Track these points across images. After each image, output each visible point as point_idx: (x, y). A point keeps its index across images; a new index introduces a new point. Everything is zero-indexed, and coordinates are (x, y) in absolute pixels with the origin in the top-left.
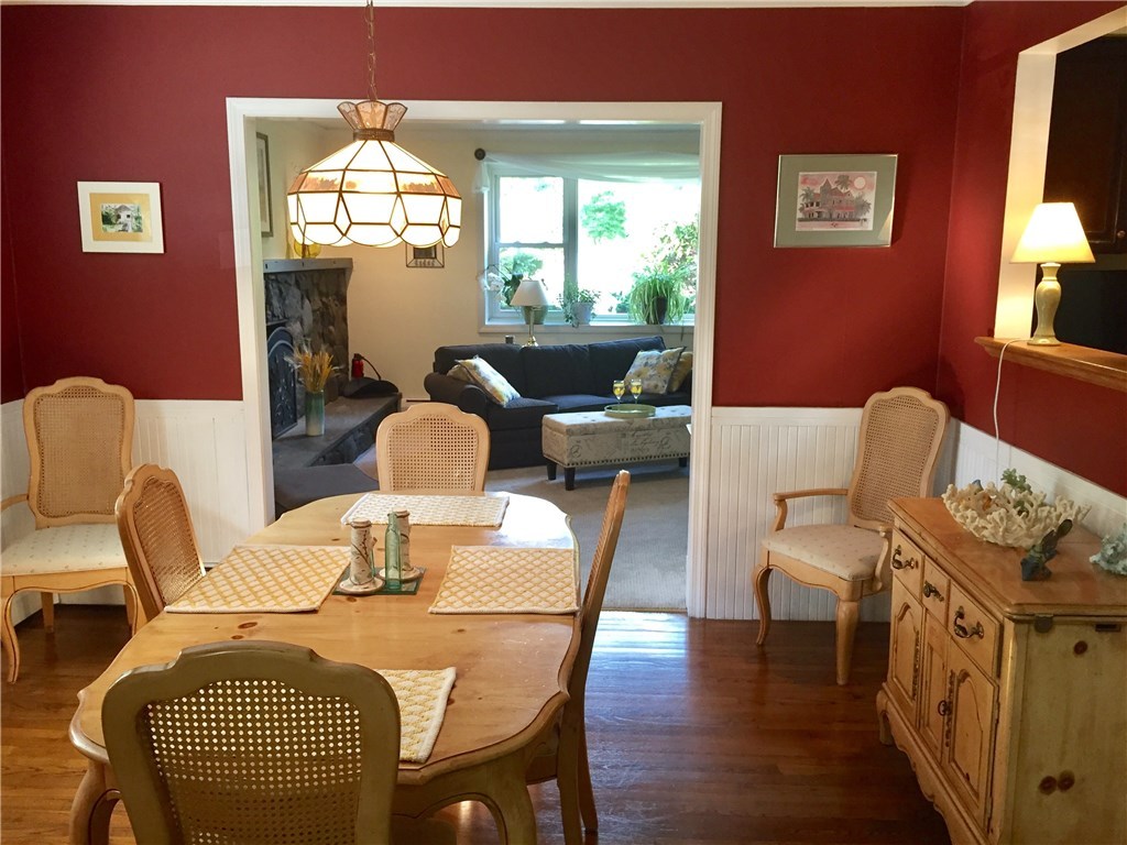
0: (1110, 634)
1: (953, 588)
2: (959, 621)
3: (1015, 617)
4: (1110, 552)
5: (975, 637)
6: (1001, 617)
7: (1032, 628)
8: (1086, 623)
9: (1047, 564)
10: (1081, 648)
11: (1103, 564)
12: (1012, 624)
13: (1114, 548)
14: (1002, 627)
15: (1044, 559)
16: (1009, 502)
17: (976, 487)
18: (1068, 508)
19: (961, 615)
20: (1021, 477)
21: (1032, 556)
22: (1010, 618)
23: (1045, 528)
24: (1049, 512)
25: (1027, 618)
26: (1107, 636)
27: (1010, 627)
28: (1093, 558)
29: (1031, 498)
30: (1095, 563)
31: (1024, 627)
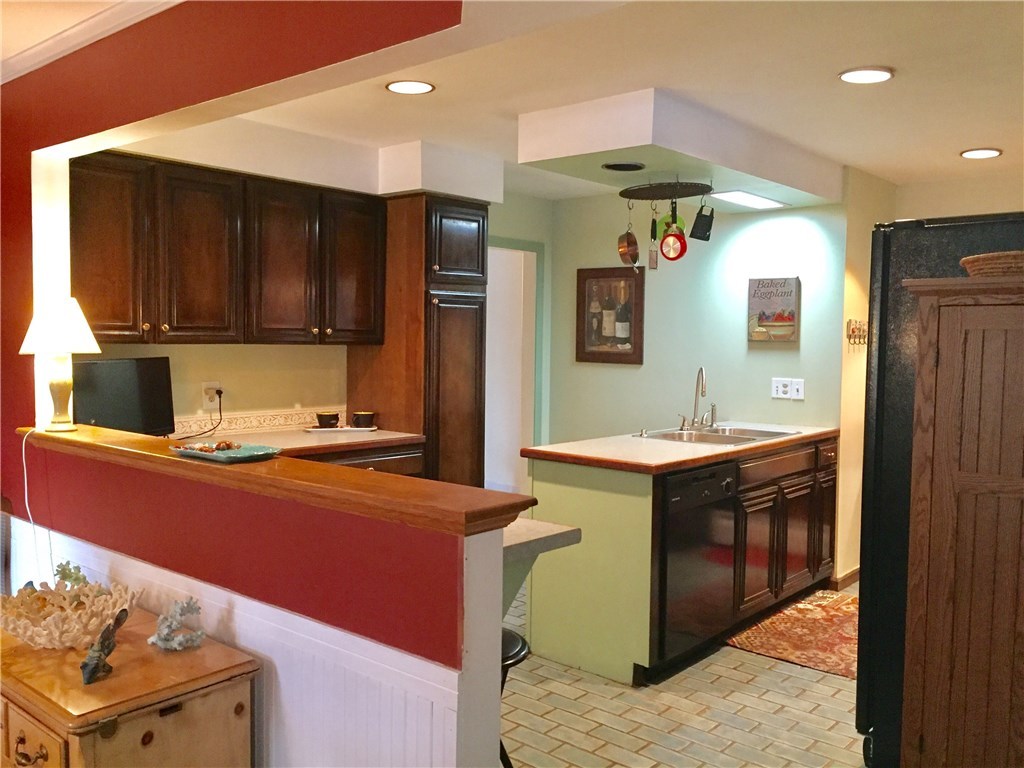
0: (173, 715)
1: (11, 712)
2: (21, 749)
3: (78, 731)
4: (166, 631)
5: (40, 761)
6: (64, 735)
7: (98, 735)
8: (149, 713)
9: (108, 660)
10: (147, 739)
11: (160, 643)
12: (77, 738)
13: (169, 627)
14: (67, 744)
15: (103, 656)
16: (65, 599)
17: (29, 590)
18: (123, 593)
19: (22, 741)
20: (75, 568)
21: (92, 658)
22: (75, 734)
23: (102, 622)
24: (106, 600)
25: (92, 727)
26: (170, 718)
27: (75, 742)
28: (151, 640)
29: (86, 590)
30: (153, 644)
31: (88, 739)
